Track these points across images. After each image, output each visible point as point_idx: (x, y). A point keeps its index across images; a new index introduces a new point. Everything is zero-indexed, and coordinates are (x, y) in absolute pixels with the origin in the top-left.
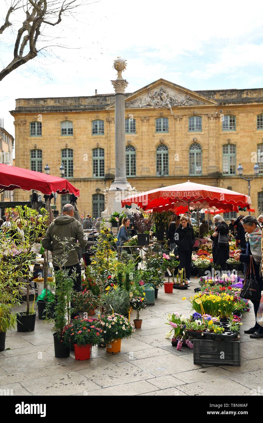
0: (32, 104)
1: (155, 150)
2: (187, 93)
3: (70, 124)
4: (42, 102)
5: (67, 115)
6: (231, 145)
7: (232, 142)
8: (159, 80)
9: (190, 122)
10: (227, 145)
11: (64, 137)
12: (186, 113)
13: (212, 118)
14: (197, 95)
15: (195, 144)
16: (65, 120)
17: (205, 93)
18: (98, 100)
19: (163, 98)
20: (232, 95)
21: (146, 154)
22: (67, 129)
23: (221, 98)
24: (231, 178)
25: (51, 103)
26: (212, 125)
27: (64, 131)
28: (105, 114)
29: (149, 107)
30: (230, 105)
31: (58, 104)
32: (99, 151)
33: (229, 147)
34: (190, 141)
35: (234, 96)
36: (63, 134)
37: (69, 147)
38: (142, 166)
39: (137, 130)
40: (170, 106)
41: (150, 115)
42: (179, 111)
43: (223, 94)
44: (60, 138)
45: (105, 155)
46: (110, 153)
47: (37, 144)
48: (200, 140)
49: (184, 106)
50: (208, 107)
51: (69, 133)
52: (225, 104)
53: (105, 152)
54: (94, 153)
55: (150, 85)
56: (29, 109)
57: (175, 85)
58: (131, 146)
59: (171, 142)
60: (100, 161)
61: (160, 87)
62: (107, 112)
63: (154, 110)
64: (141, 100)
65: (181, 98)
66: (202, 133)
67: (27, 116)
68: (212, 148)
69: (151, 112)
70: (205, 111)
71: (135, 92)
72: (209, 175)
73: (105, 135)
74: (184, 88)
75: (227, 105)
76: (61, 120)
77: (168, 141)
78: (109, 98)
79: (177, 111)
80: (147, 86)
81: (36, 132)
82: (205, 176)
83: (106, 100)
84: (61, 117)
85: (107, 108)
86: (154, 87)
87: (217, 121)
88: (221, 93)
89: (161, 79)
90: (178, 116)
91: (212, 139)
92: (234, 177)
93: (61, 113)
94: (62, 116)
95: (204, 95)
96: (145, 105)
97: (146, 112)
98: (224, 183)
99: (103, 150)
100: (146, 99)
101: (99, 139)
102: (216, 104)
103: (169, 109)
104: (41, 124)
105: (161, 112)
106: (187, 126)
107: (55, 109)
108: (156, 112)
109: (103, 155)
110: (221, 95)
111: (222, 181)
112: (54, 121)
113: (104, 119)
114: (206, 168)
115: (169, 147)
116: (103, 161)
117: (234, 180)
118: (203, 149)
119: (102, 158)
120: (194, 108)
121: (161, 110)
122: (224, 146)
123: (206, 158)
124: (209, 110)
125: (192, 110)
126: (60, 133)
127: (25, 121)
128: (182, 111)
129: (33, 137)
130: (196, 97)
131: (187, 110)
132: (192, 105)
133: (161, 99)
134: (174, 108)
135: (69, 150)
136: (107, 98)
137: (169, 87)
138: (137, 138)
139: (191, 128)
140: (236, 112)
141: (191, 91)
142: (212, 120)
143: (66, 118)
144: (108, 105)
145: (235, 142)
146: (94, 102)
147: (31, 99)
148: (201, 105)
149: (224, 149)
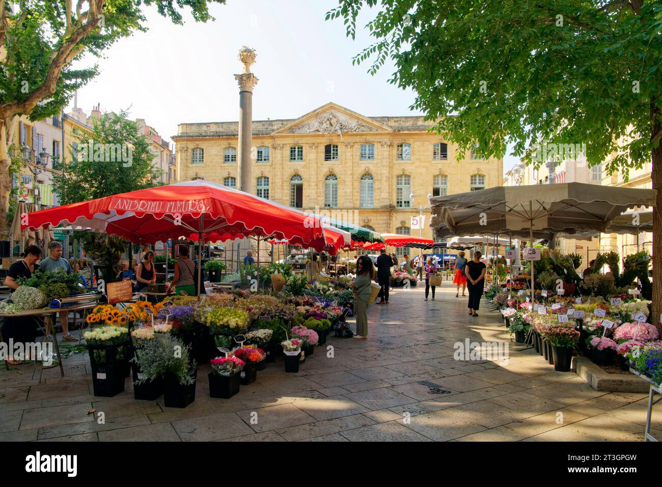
0: (194, 129)
1: (324, 179)
2: (359, 119)
3: (234, 151)
4: (204, 128)
5: (230, 141)
6: (406, 176)
7: (407, 173)
8: (328, 104)
9: (362, 150)
10: (401, 176)
11: (227, 164)
12: (357, 141)
13: (385, 146)
14: (370, 121)
15: (367, 175)
16: (228, 146)
17: (378, 119)
18: (264, 125)
19: (333, 124)
20: (407, 121)
21: (313, 184)
22: (230, 157)
23: (396, 124)
24: (405, 212)
25: (213, 129)
26: (386, 154)
27: (227, 159)
28: (270, 140)
29: (318, 133)
30: (405, 132)
31: (221, 130)
32: (263, 180)
33: (403, 178)
34: (360, 170)
35: (409, 124)
36: (225, 160)
37: (232, 175)
38: (309, 196)
39: (304, 157)
40: (339, 132)
41: (319, 141)
42: (350, 137)
43: (398, 121)
44: (223, 165)
45: (270, 184)
46: (274, 183)
47: (198, 172)
48: (373, 170)
49: (355, 133)
50: (381, 134)
51: (232, 160)
52: (399, 131)
53: (270, 180)
54: (258, 182)
55: (319, 109)
56: (191, 134)
57: (345, 109)
58: (298, 175)
59: (341, 171)
60: (265, 190)
61: (330, 111)
62: (273, 138)
63: (323, 136)
64: (309, 125)
65: (353, 124)
66: (375, 162)
67: (188, 142)
68: (384, 179)
69: (320, 138)
70: (378, 139)
71: (303, 117)
72: (382, 208)
73: (270, 162)
74: (356, 113)
75: (401, 132)
76: (224, 146)
77: (337, 171)
78: (275, 122)
79: (347, 137)
80: (315, 111)
81: (198, 159)
82: (376, 209)
83: (272, 125)
84: (224, 143)
85: (273, 134)
86: (324, 112)
87: (391, 149)
88: (395, 119)
89: (331, 103)
90: (350, 143)
91: (385, 168)
92: (407, 210)
93: (224, 139)
94: (225, 141)
95: (377, 121)
96: (313, 130)
97: (314, 138)
98: (398, 217)
99: (268, 178)
100: (315, 124)
101: (263, 167)
102: (390, 130)
103: (339, 135)
104: (203, 150)
105: (331, 138)
106: (359, 154)
107: (218, 134)
108: (325, 138)
109: (268, 185)
110: (395, 121)
111: (395, 214)
112: (216, 147)
113: (270, 145)
114: (379, 200)
115: (338, 177)
116: (268, 190)
117: (408, 214)
118: (374, 179)
119: (266, 187)
120: (366, 135)
121: (331, 136)
122: (398, 177)
123: (379, 189)
124: (383, 137)
125: (364, 137)
126: (222, 161)
127: (187, 148)
128: (353, 137)
129: (194, 165)
130: (368, 123)
131: (358, 137)
132: (363, 131)
133: (331, 125)
134: (344, 134)
135: (232, 178)
136: (273, 123)
137: (339, 111)
138: (304, 167)
139: (362, 156)
140: (411, 141)
141: (364, 116)
142: (385, 149)
143: (229, 144)
144: (273, 130)
145: (410, 173)
146: (259, 127)
147: (194, 124)
148: (374, 132)
149: (398, 180)
